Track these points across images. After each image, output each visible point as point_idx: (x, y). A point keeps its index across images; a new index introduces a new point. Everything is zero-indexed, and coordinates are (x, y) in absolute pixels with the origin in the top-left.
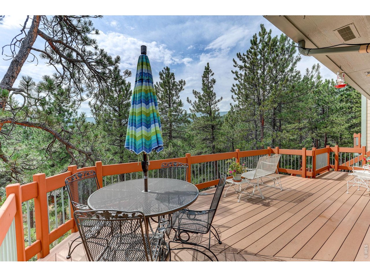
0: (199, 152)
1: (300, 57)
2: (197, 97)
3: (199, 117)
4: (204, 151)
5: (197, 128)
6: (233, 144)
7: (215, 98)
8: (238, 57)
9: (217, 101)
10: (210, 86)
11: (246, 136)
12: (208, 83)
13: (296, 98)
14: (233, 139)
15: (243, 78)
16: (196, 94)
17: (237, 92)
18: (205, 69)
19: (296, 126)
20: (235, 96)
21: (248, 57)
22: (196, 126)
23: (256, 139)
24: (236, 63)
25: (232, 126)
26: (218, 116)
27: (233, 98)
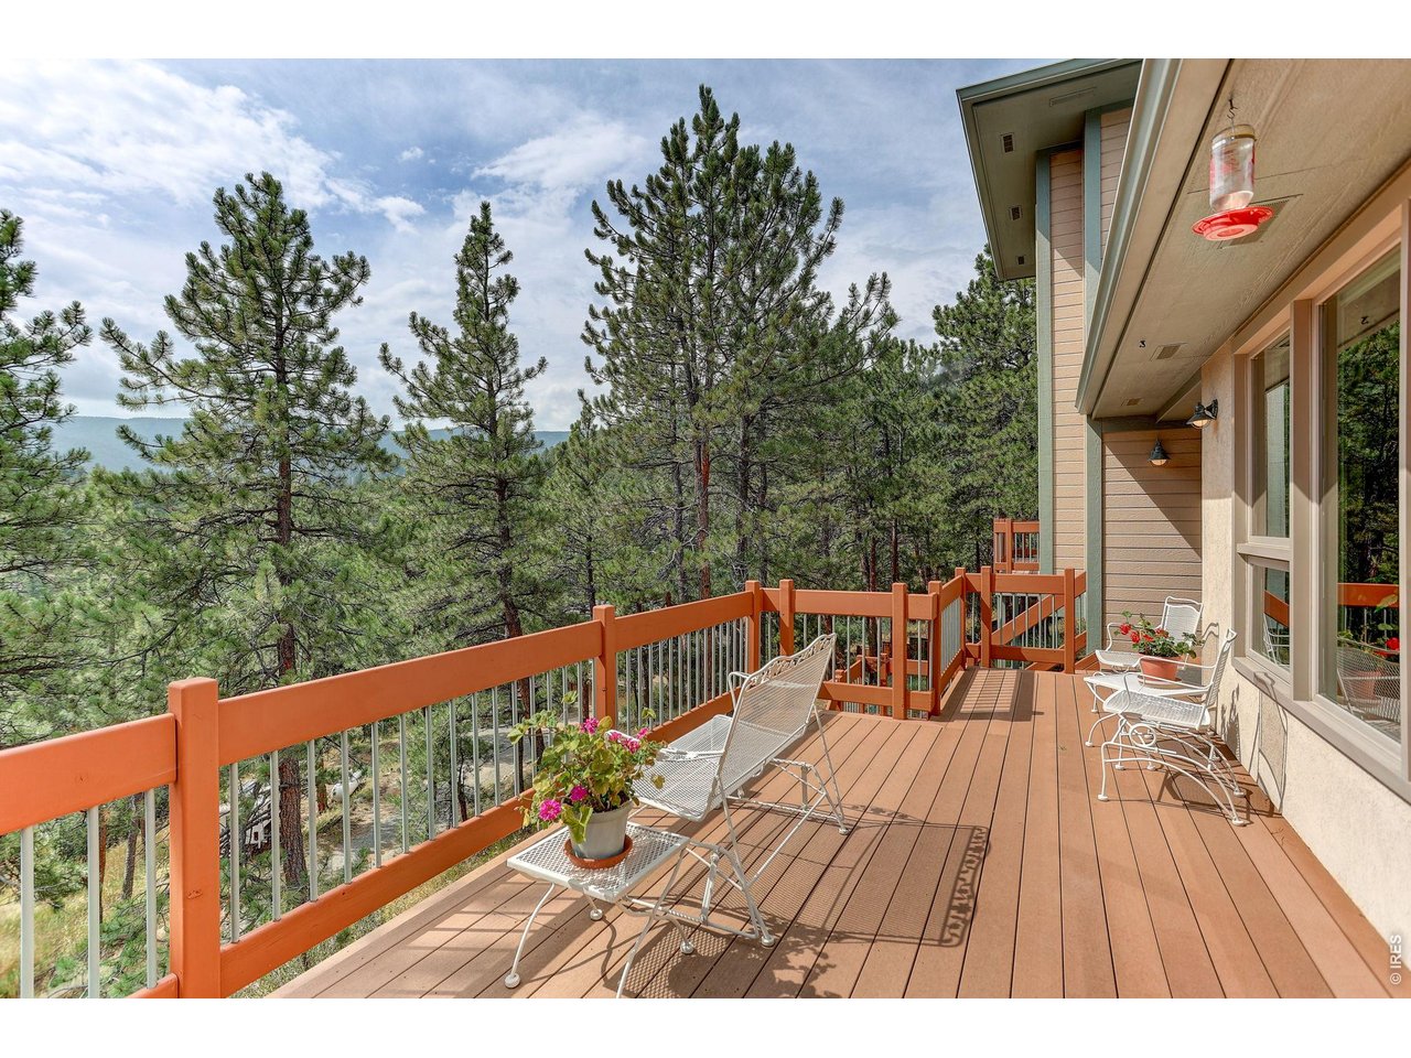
0: (441, 597)
1: (833, 239)
2: (432, 348)
3: (442, 442)
4: (459, 592)
5: (429, 489)
6: (588, 557)
7: (513, 360)
8: (614, 198)
9: (522, 373)
10: (495, 305)
11: (641, 525)
12: (485, 294)
13: (818, 388)
14: (590, 539)
15: (631, 287)
16: (426, 333)
17: (606, 344)
18: (473, 229)
19: (812, 492)
20: (600, 362)
21: (651, 207)
22: (427, 479)
23: (681, 539)
24: (603, 221)
25: (585, 486)
26: (526, 438)
27: (589, 367)
